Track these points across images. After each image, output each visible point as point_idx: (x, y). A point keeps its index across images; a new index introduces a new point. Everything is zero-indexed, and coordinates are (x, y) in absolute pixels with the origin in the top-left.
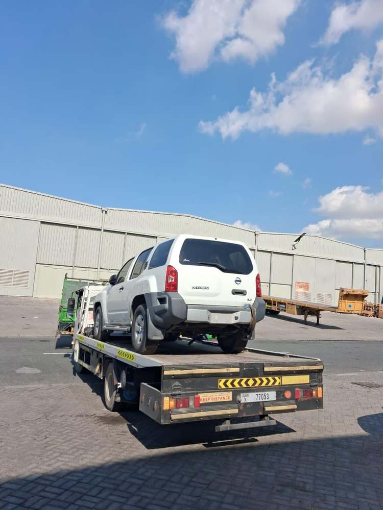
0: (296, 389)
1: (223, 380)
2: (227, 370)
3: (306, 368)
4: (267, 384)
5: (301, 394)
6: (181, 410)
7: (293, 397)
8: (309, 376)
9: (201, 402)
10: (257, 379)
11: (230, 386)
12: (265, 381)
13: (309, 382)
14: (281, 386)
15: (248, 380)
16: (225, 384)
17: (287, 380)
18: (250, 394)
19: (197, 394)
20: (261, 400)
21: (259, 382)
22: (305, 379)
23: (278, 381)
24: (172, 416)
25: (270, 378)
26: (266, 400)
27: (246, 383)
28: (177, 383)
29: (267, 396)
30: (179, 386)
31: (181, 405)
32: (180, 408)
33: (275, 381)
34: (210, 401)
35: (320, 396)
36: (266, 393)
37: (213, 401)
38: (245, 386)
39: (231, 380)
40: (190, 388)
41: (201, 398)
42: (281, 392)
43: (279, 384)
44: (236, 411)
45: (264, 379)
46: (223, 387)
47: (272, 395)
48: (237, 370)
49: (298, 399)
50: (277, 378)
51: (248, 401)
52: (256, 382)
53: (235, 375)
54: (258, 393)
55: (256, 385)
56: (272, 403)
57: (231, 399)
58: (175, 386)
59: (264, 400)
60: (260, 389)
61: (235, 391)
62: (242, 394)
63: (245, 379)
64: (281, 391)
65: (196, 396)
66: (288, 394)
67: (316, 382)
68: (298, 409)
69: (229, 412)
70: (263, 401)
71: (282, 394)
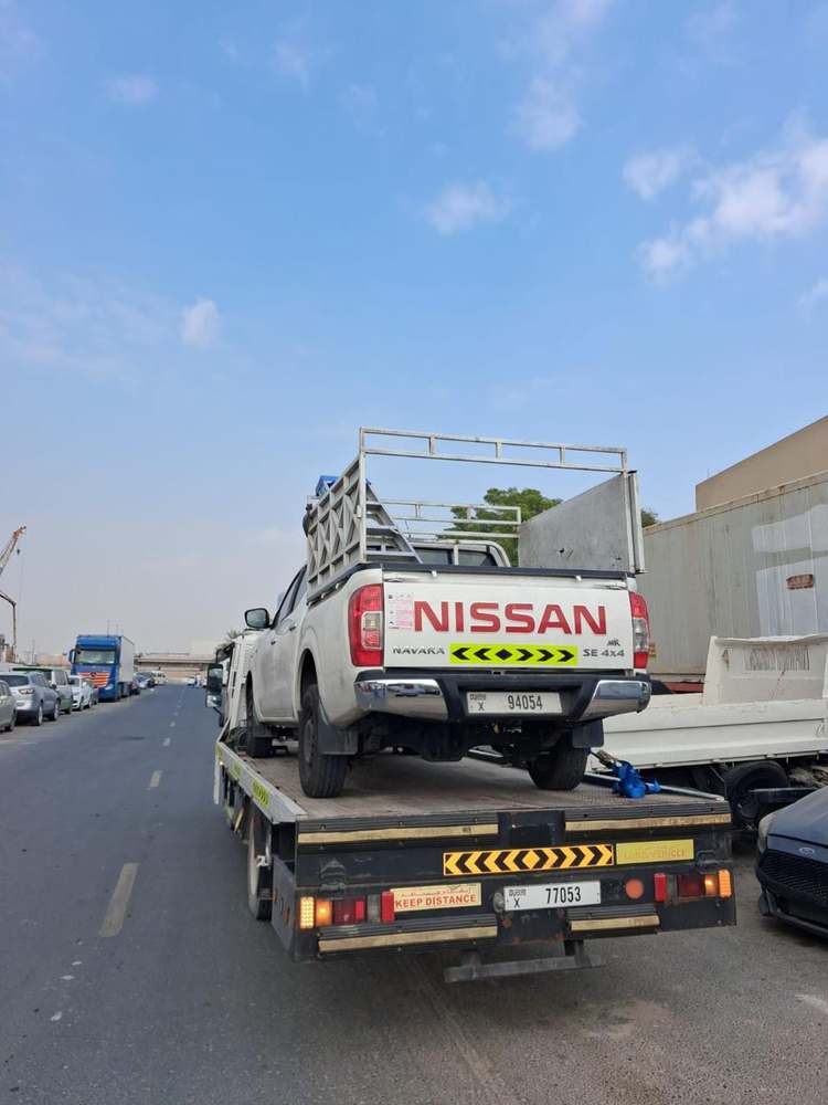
0: (657, 875)
1: (456, 856)
2: (464, 830)
3: (681, 821)
4: (576, 862)
5: (671, 888)
6: (344, 928)
7: (649, 895)
8: (691, 842)
9: (398, 909)
10: (547, 851)
11: (476, 870)
12: (571, 856)
13: (692, 857)
14: (614, 867)
15: (522, 855)
16: (461, 864)
17: (630, 853)
18: (530, 889)
19: (388, 889)
20: (559, 904)
21: (553, 858)
22: (683, 850)
23: (607, 855)
24: (320, 943)
25: (584, 849)
26: (574, 903)
27: (518, 861)
28: (334, 864)
29: (575, 893)
30: (341, 870)
31: (346, 917)
32: (343, 923)
33: (598, 855)
34: (423, 906)
35: (725, 891)
36: (574, 885)
37: (432, 907)
38: (514, 868)
39: (476, 855)
40: (368, 875)
41: (396, 898)
42: (615, 883)
43: (610, 861)
44: (492, 932)
45: (566, 850)
46: (457, 872)
47: (590, 892)
48: (493, 829)
49: (662, 902)
50: (601, 848)
51: (523, 906)
52: (544, 858)
53: (485, 843)
54: (552, 886)
55: (547, 866)
56: (588, 912)
57: (478, 902)
58: (329, 870)
59: (567, 904)
60: (556, 876)
61: (487, 880)
62: (507, 890)
63: (515, 853)
64: (613, 881)
65: (385, 894)
66: (635, 889)
67: (712, 856)
68: (662, 927)
69: (472, 933)
70: (564, 905)
71: (618, 889)
